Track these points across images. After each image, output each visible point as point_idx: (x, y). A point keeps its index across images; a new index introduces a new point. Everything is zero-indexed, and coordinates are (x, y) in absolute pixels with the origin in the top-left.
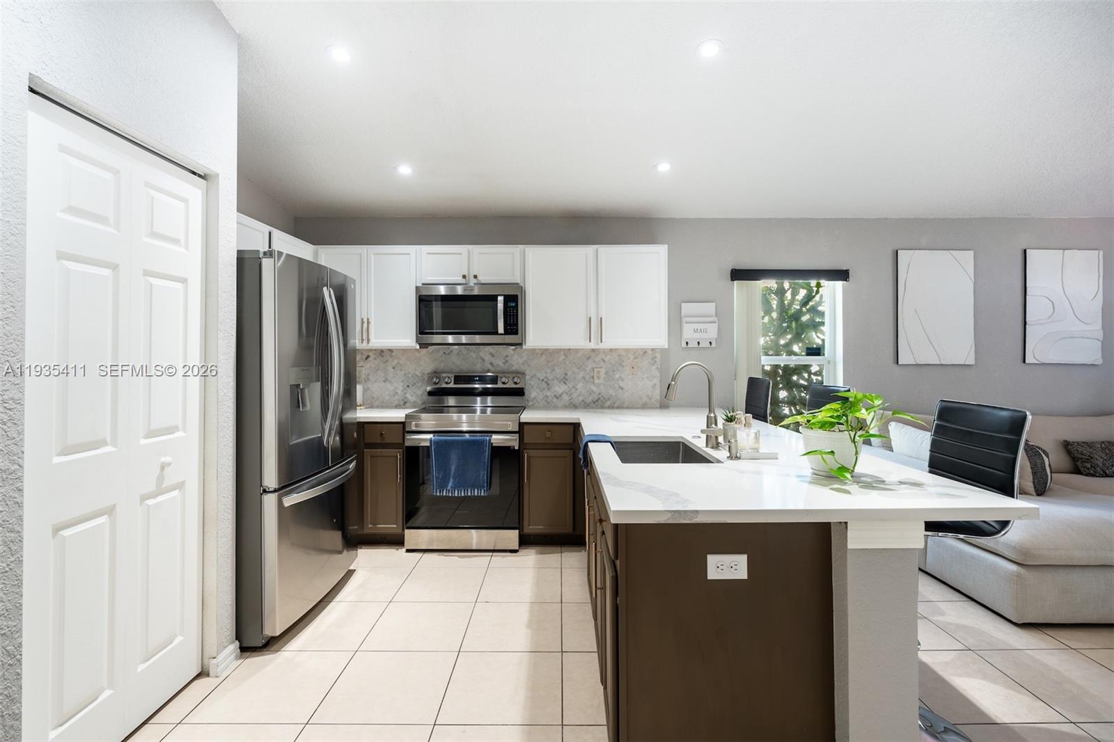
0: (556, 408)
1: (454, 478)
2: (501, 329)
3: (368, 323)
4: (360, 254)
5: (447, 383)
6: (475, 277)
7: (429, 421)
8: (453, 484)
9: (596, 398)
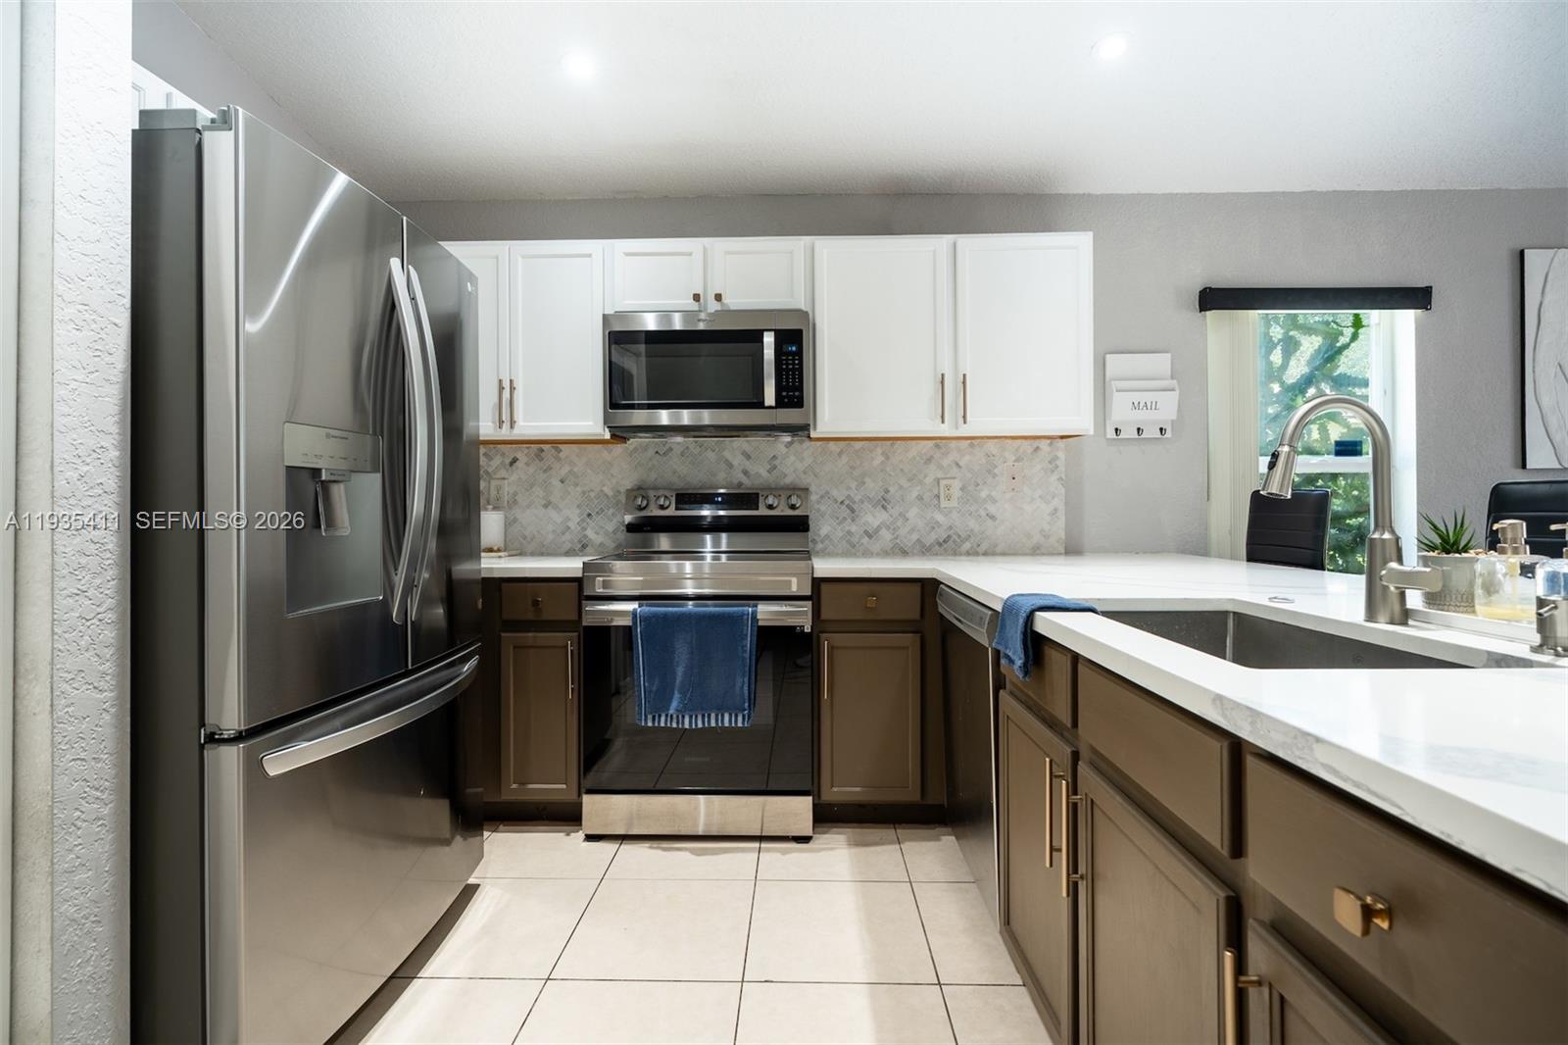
0: (867, 554)
1: (683, 693)
2: (770, 398)
3: (512, 389)
4: (497, 258)
5: (662, 507)
6: (718, 297)
7: (626, 576)
8: (681, 701)
9: (945, 536)
